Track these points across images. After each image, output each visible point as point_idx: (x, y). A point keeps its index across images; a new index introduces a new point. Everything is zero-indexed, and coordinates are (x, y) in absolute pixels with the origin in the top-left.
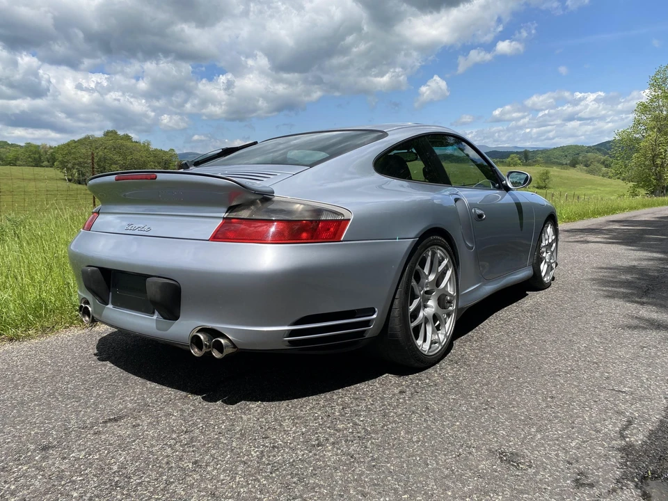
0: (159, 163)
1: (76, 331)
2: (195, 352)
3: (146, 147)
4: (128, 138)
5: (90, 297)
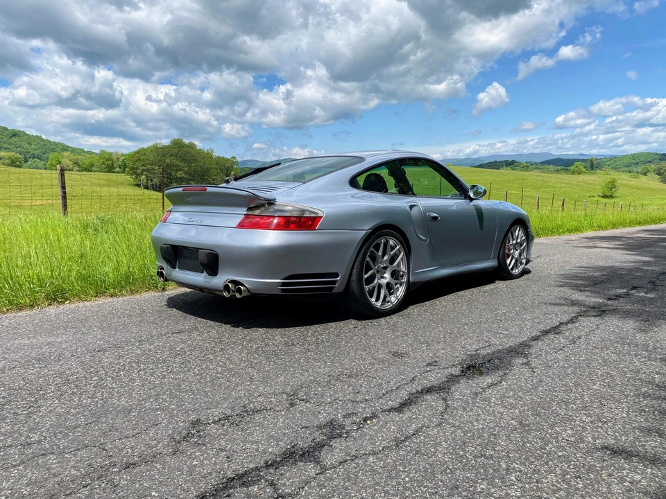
0: (221, 170)
1: (152, 294)
2: (226, 294)
3: (209, 156)
4: (191, 146)
5: (164, 265)
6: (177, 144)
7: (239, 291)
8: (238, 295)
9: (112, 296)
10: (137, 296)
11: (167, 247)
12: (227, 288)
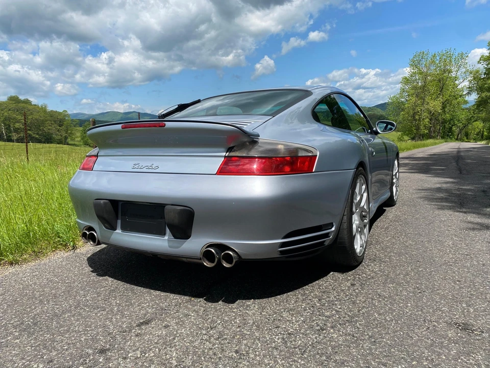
0: (55, 121)
2: (207, 264)
3: (43, 110)
4: (27, 102)
6: (14, 99)
7: (228, 259)
8: (225, 265)
9: (11, 264)
10: (45, 260)
11: (105, 203)
12: (208, 255)
